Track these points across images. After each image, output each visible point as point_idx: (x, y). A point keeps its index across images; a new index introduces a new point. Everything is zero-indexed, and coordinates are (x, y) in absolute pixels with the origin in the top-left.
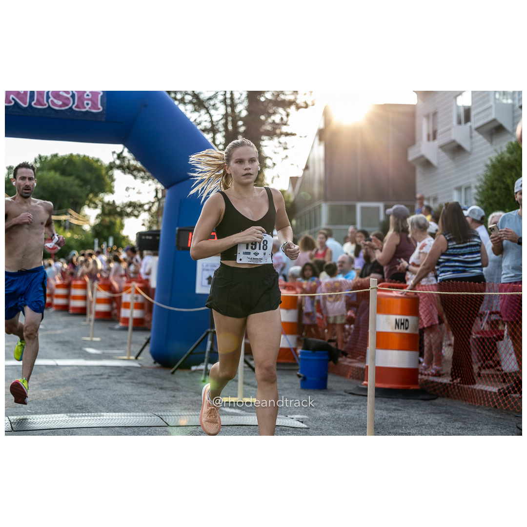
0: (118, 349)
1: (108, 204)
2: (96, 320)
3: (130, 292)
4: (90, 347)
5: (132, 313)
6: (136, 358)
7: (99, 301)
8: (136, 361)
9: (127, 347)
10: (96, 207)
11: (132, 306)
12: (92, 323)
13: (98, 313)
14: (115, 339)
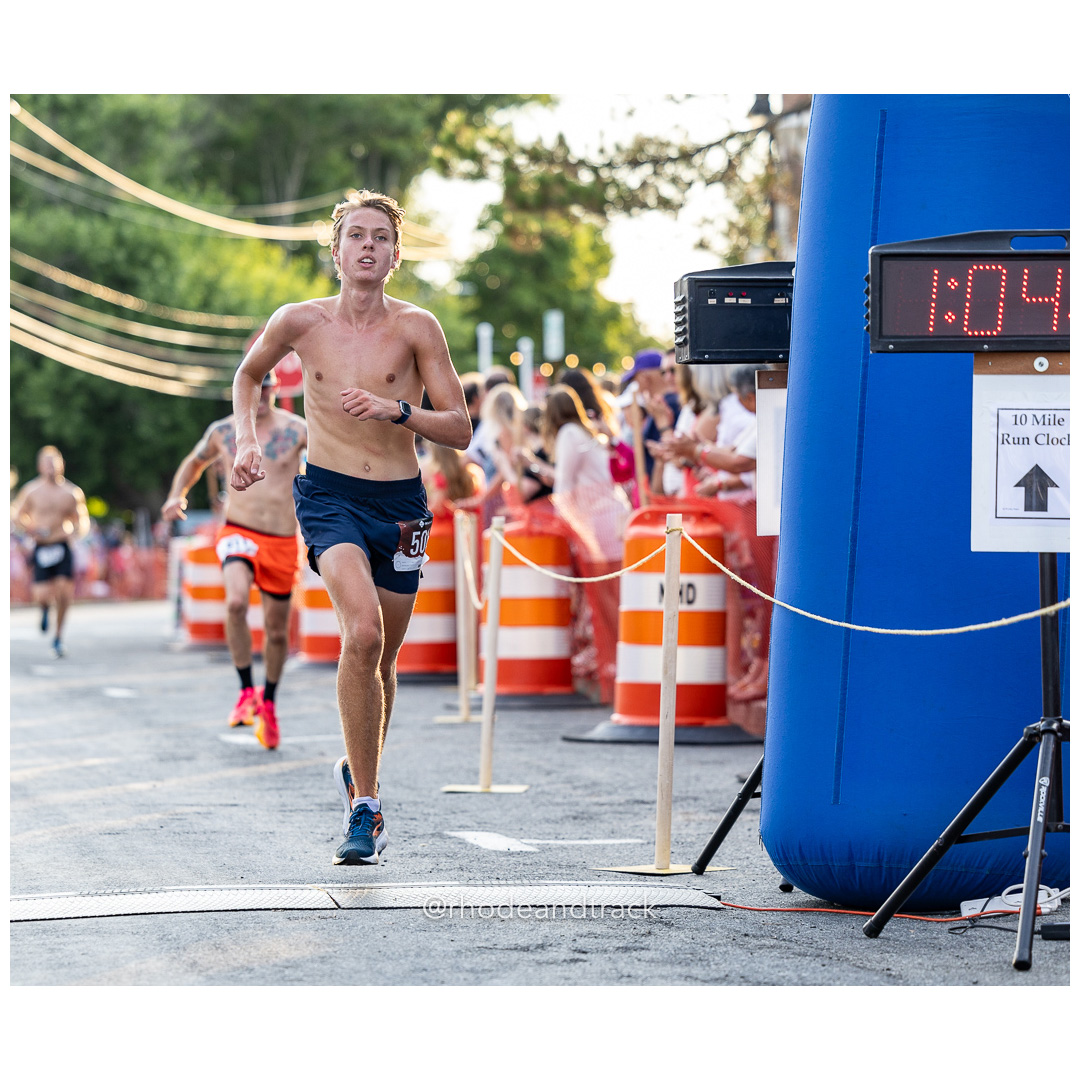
0: (613, 834)
1: (535, 155)
2: (503, 703)
3: (657, 566)
4: (482, 826)
5: (670, 665)
6: (699, 869)
7: (513, 612)
8: (698, 880)
9: (654, 823)
10: (480, 175)
11: (670, 629)
12: (484, 717)
13: (508, 669)
14: (593, 786)
